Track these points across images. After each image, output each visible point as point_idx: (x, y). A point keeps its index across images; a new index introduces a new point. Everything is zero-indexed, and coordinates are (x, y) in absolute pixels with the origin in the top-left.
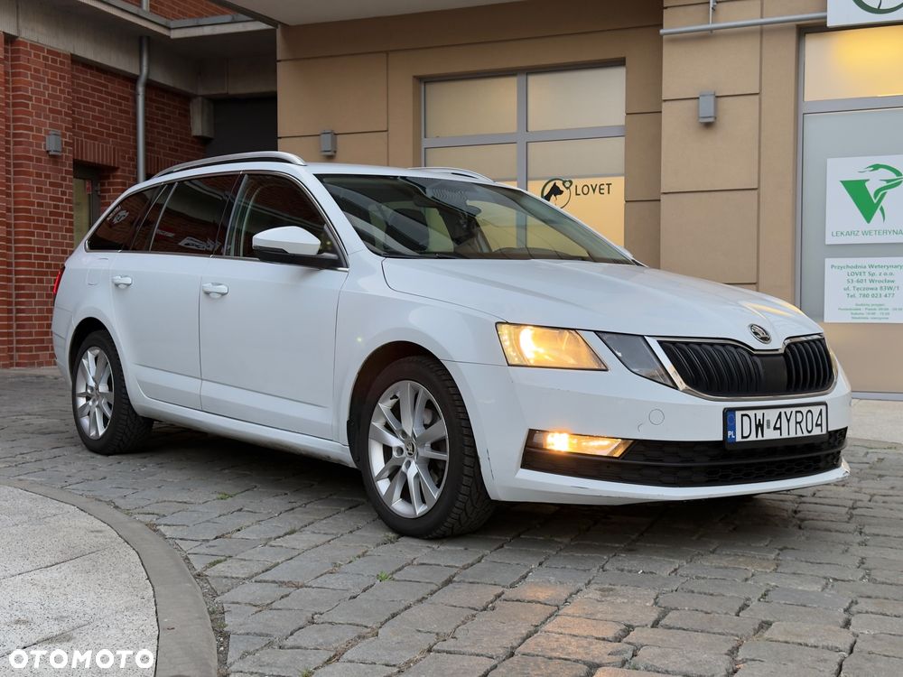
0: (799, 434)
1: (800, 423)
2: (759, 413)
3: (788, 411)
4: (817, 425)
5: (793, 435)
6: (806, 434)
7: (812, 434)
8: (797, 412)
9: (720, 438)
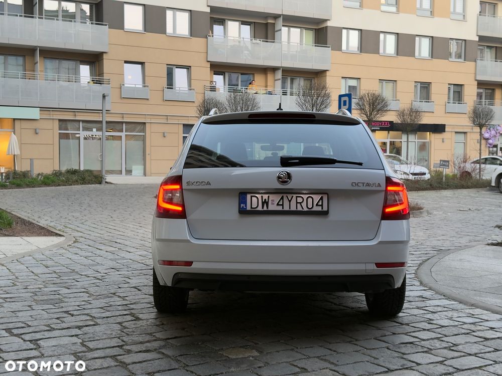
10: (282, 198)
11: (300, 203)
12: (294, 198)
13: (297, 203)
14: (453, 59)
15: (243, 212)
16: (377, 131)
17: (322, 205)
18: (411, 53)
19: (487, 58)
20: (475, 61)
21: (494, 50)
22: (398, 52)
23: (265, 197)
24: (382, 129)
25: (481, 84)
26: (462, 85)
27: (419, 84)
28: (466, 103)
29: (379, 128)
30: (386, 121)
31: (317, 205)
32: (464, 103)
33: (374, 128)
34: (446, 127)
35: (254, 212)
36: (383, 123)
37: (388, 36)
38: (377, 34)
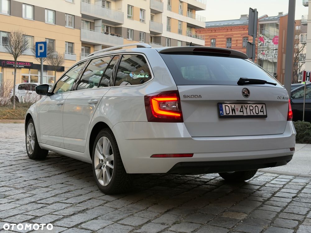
10: (242, 107)
11: (252, 110)
12: (248, 107)
13: (250, 110)
14: (67, 26)
15: (222, 117)
16: (22, 69)
17: (263, 112)
18: (43, 20)
19: (85, 28)
20: (80, 29)
21: (89, 24)
22: (34, 18)
23: (233, 106)
24: (26, 67)
25: (84, 44)
26: (73, 43)
27: (48, 40)
28: (76, 54)
29: (24, 67)
30: (28, 62)
31: (261, 111)
32: (74, 54)
33: (20, 67)
34: (65, 68)
35: (228, 117)
36: (26, 63)
37: (28, 7)
38: (21, 4)
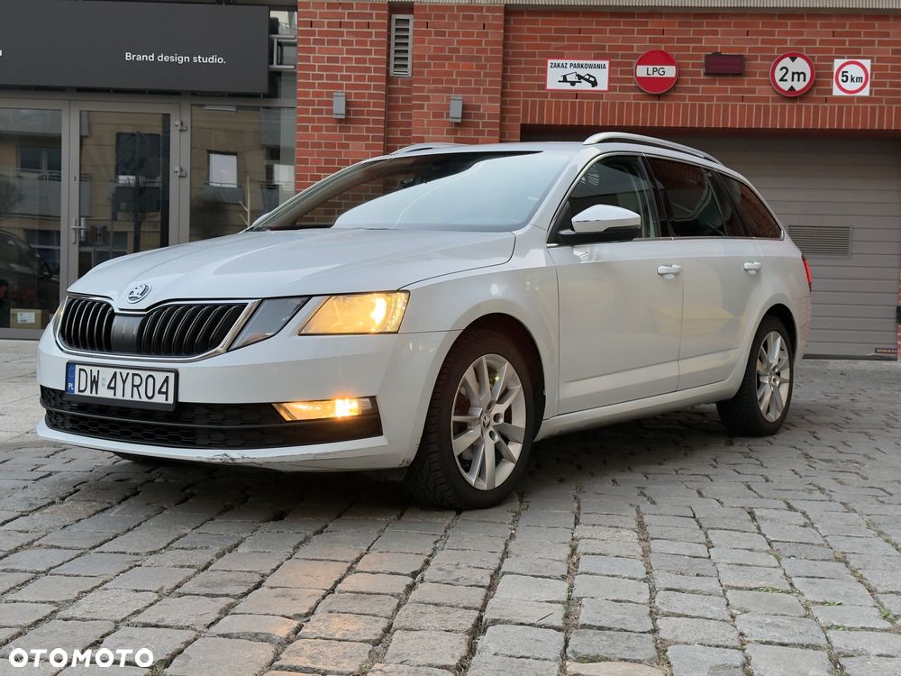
0: (136, 398)
1: (138, 386)
2: (95, 369)
3: (124, 372)
4: (160, 392)
5: (128, 397)
6: (144, 399)
7: (152, 401)
8: (134, 375)
9: (62, 388)
